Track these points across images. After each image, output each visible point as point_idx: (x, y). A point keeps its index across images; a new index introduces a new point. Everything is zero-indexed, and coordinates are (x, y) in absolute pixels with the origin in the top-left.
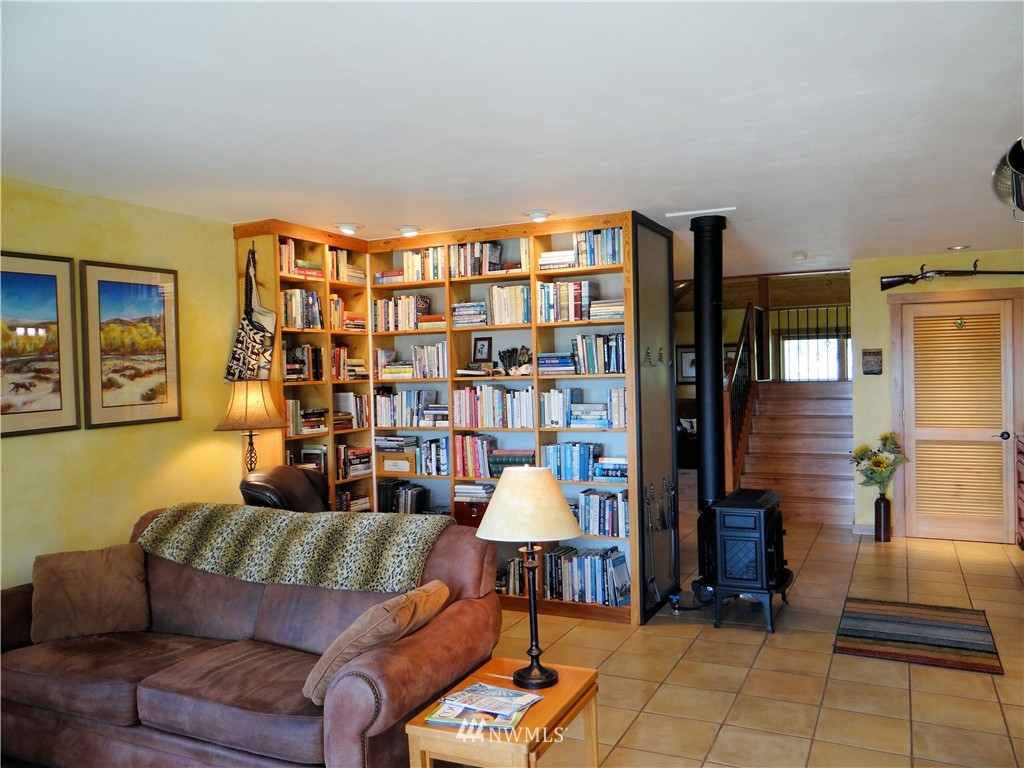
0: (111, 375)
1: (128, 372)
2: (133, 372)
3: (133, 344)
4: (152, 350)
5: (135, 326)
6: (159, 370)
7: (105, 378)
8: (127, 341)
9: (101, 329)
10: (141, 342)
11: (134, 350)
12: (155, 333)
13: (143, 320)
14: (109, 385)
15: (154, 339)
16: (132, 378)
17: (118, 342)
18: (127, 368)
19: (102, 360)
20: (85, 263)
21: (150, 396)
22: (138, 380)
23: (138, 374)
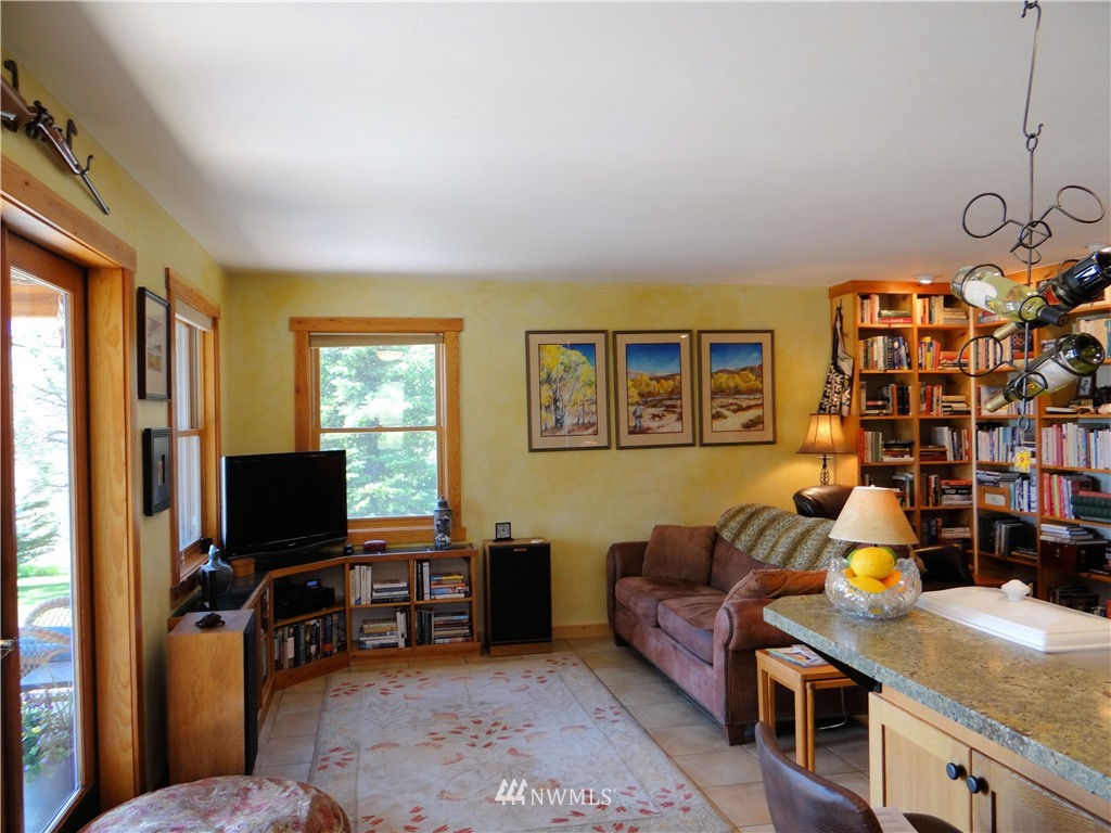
0: (719, 409)
1: (732, 408)
2: (736, 407)
3: (736, 387)
4: (752, 391)
5: (737, 373)
6: (756, 406)
7: (714, 412)
8: (732, 384)
9: (712, 377)
10: (743, 385)
11: (737, 391)
12: (754, 378)
13: (744, 369)
14: (717, 416)
15: (753, 383)
16: (735, 411)
17: (724, 385)
18: (731, 404)
19: (712, 399)
20: (701, 332)
21: (748, 426)
22: (740, 413)
23: (740, 409)
